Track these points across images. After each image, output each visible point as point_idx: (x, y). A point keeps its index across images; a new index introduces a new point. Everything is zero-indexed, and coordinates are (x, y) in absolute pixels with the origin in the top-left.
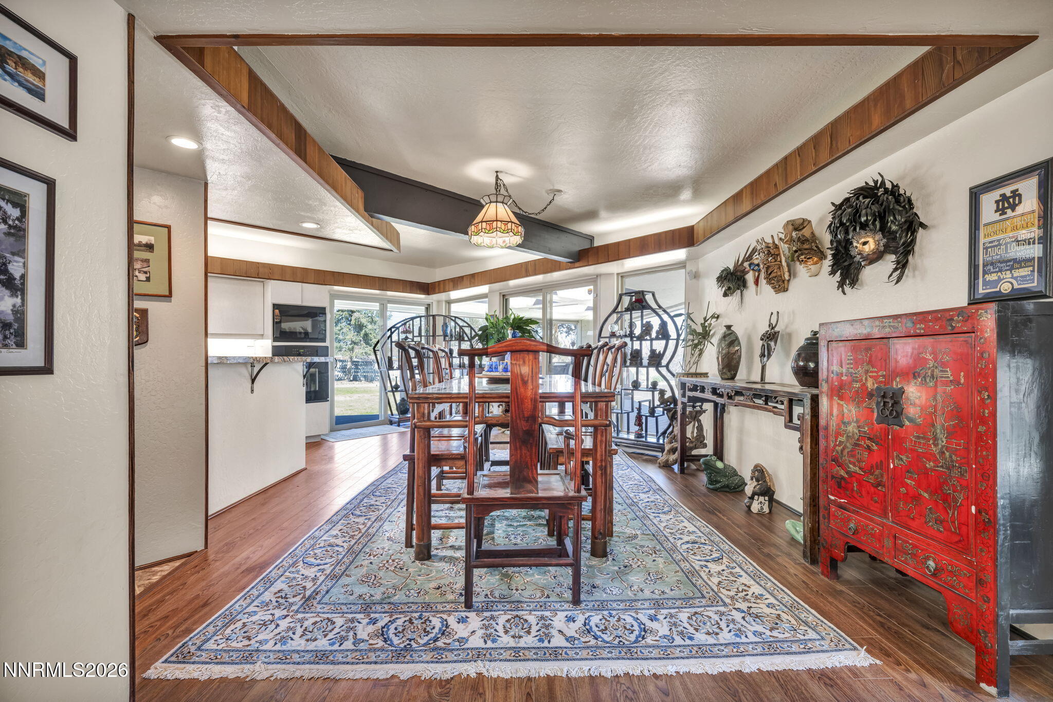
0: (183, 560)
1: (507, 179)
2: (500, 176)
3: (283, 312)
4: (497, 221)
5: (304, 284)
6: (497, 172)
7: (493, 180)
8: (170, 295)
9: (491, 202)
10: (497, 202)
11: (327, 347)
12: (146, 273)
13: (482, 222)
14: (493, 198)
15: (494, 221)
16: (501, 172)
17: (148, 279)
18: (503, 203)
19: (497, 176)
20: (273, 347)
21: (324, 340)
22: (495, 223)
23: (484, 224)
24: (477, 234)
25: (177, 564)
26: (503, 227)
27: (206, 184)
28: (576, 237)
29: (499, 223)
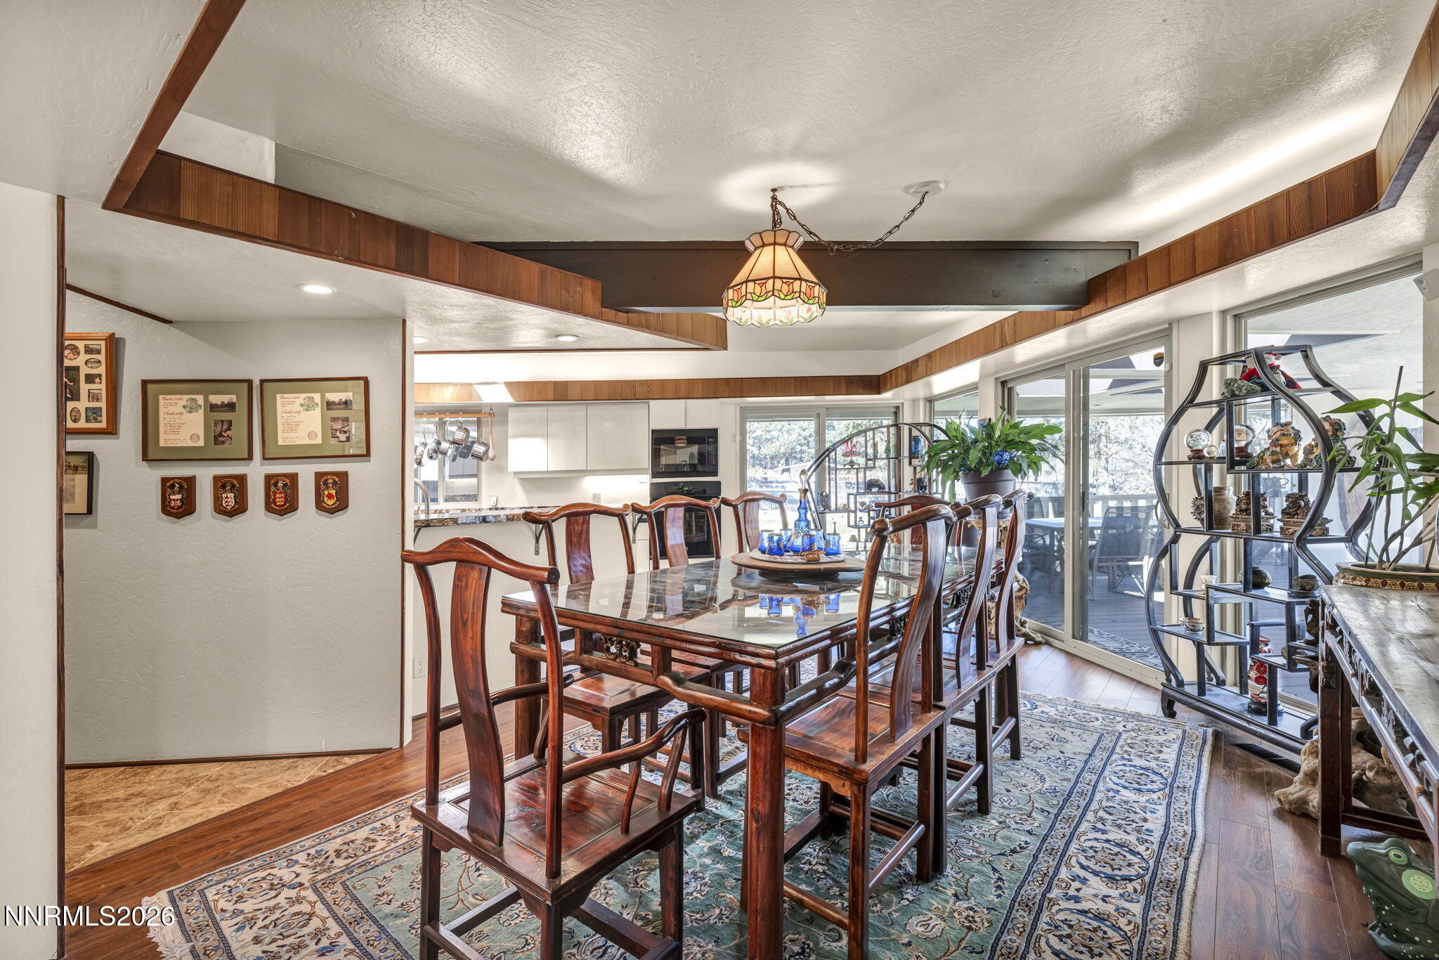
0: (368, 757)
1: (793, 200)
2: (780, 196)
3: (662, 440)
4: (774, 277)
5: (689, 401)
6: (774, 190)
7: (764, 206)
8: (368, 454)
9: (764, 245)
10: (775, 244)
11: (719, 483)
12: (345, 432)
13: (747, 282)
14: (769, 238)
15: (768, 278)
16: (781, 188)
17: (348, 439)
18: (785, 245)
19: (774, 199)
20: (652, 485)
21: (715, 474)
22: (771, 281)
23: (751, 285)
24: (739, 303)
25: (362, 758)
26: (785, 288)
27: (404, 321)
28: (1079, 254)
29: (778, 282)
